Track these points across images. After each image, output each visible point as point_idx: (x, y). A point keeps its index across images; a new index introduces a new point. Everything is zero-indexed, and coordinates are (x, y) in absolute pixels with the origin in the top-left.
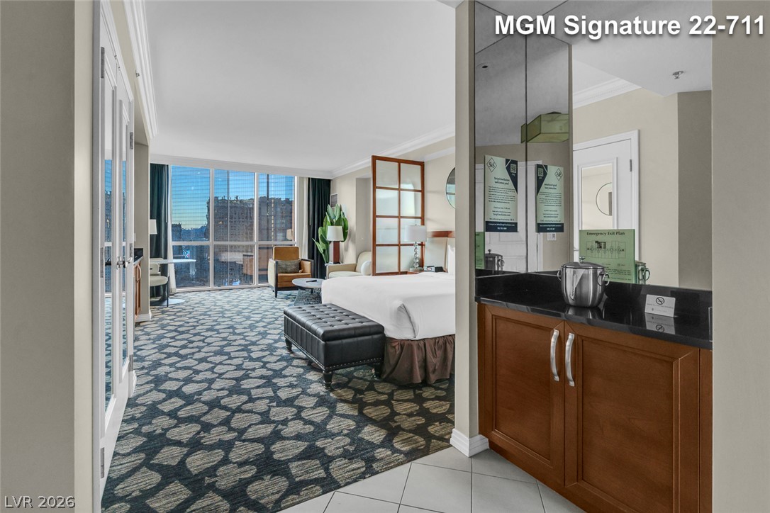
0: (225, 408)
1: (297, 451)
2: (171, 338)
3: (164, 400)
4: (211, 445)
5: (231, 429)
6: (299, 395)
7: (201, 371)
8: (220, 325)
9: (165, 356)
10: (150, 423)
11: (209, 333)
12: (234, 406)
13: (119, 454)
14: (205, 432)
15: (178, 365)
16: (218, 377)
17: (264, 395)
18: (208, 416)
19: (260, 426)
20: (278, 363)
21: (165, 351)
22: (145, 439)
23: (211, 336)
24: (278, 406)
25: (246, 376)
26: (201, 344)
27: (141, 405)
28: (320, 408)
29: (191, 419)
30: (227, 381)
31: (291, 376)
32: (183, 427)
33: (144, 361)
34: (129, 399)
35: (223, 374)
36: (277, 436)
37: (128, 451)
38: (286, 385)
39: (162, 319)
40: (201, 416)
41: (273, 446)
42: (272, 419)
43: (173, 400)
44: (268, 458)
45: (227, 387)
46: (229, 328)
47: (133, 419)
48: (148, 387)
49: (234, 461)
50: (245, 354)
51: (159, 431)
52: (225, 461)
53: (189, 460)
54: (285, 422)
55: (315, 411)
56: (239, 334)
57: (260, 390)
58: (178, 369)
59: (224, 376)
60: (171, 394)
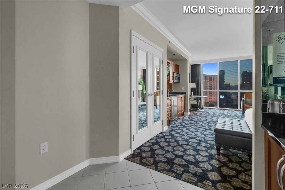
0: (178, 143)
1: (181, 163)
2: (187, 121)
3: (168, 135)
4: (165, 150)
5: (173, 149)
6: (203, 150)
7: (184, 132)
8: (206, 121)
9: (181, 125)
10: (160, 139)
11: (200, 122)
12: (180, 144)
13: (149, 142)
14: (167, 146)
15: (181, 128)
16: (186, 135)
17: (192, 145)
18: (172, 143)
19: (181, 152)
20: (210, 138)
21: (182, 124)
22: (156, 141)
23: (199, 123)
24: (193, 150)
25: (195, 138)
26: (194, 125)
27: (163, 134)
28: (206, 157)
29: (168, 142)
30: (188, 137)
31: (209, 144)
32: (165, 143)
33: (175, 125)
34: (162, 132)
35: (189, 135)
36: (182, 157)
37: (151, 142)
38: (204, 145)
39: (192, 115)
40: (171, 142)
41: (177, 158)
42: (186, 152)
43: (170, 136)
44: (172, 160)
45: (185, 138)
46: (208, 122)
47: (158, 137)
48: (168, 131)
49: (165, 156)
50: (203, 132)
51: (159, 141)
52: (163, 155)
53: (158, 150)
54: (188, 155)
55: (202, 157)
56: (209, 125)
57: (193, 143)
58: (180, 129)
59: (188, 136)
60: (171, 134)
